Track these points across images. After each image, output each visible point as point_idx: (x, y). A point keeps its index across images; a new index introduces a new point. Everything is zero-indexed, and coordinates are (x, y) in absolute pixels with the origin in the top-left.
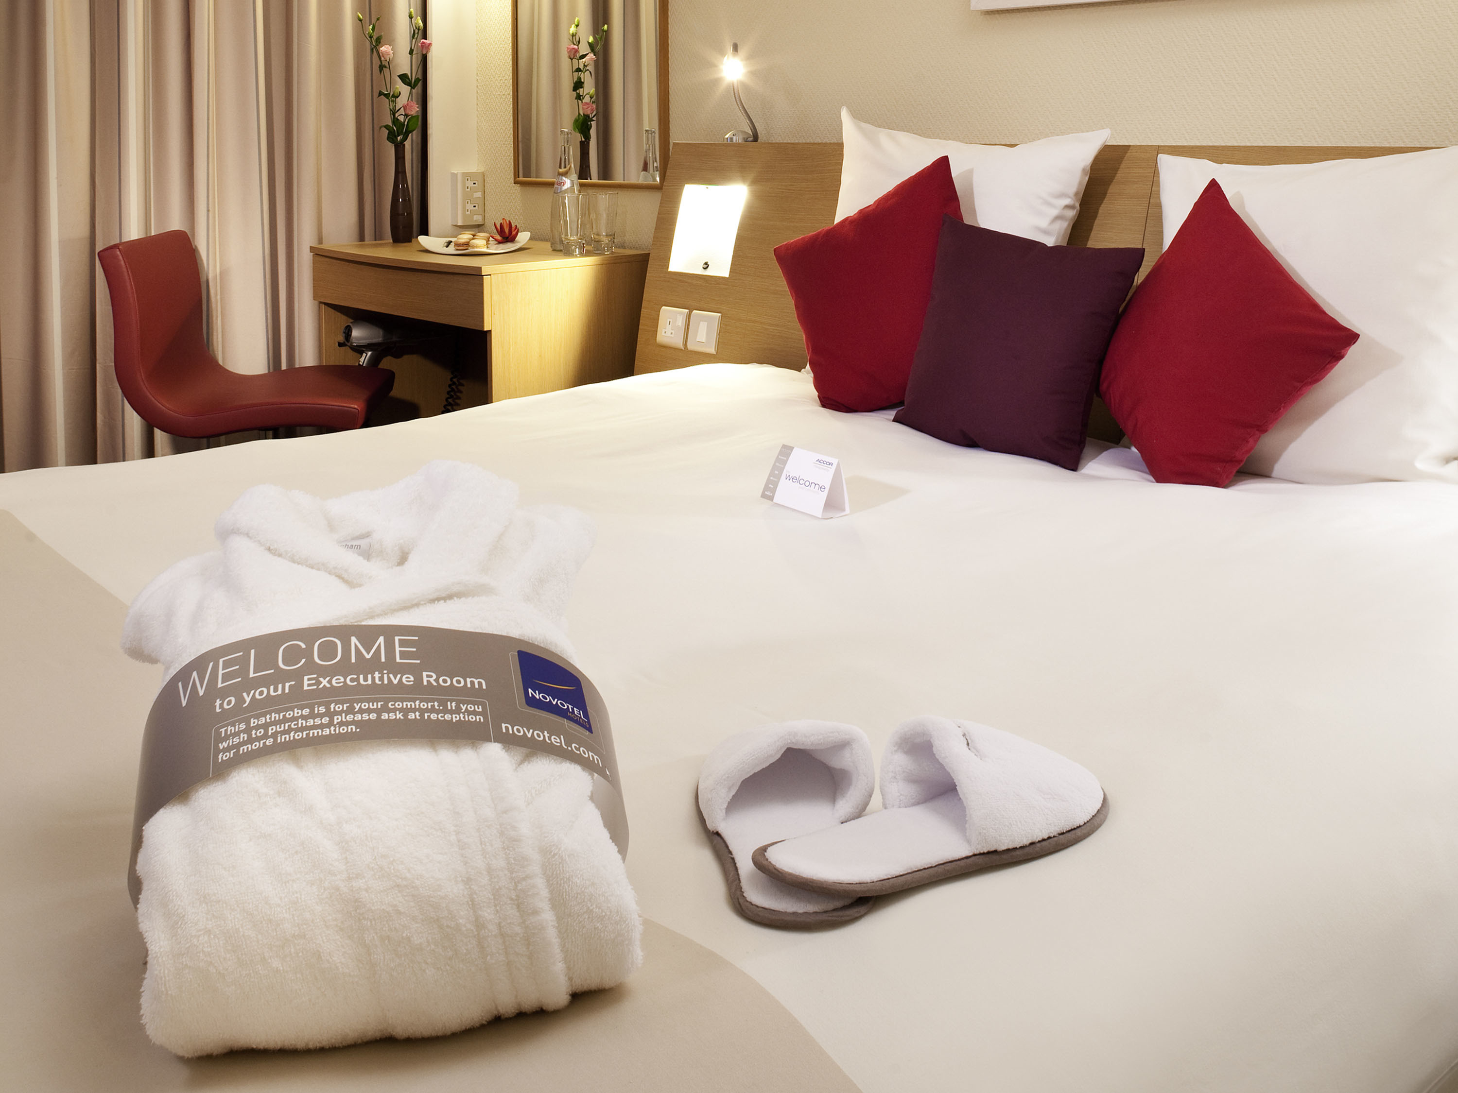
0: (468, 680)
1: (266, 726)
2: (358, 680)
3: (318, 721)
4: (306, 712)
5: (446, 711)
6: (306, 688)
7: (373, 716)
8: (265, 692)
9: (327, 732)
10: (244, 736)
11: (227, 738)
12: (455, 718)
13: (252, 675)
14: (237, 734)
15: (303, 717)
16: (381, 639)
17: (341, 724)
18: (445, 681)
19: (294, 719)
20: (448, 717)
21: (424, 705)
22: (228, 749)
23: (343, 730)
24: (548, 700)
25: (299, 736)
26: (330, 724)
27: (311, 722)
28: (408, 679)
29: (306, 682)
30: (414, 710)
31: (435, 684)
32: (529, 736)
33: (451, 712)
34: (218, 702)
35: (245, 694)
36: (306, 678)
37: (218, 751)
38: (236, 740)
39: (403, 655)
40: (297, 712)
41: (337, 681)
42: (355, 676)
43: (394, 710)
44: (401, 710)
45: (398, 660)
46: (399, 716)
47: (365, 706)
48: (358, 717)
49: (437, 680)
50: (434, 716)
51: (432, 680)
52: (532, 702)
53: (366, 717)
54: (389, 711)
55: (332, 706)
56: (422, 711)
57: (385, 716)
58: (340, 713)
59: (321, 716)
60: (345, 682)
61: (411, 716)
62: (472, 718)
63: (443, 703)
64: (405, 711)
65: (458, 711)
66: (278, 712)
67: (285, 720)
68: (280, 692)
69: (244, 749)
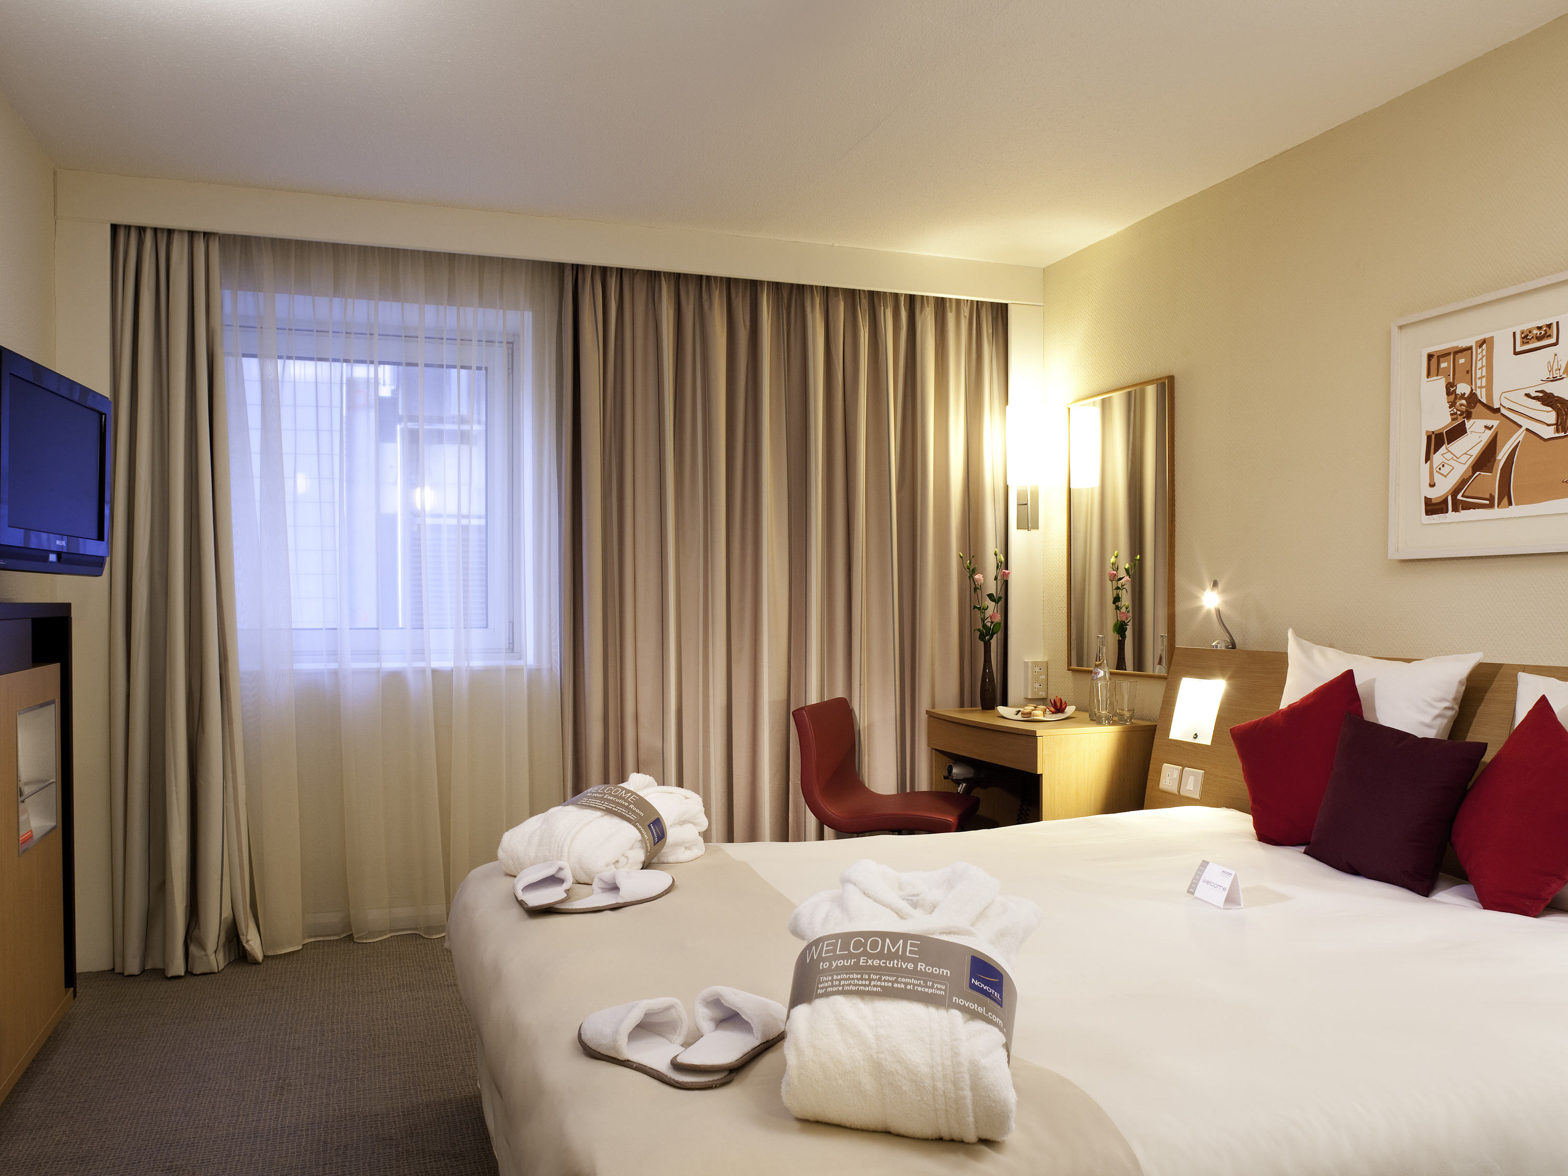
0: (941, 970)
1: (840, 980)
2: (886, 963)
3: (864, 982)
4: (859, 976)
5: (926, 986)
6: (861, 964)
7: (890, 984)
8: (840, 963)
9: (867, 989)
10: (830, 983)
11: (822, 983)
12: (930, 991)
13: (838, 953)
14: (827, 982)
15: (858, 979)
16: (901, 941)
17: (874, 986)
18: (929, 969)
19: (853, 979)
20: (926, 990)
21: (916, 982)
22: (822, 988)
23: (875, 989)
24: (982, 986)
25: (854, 988)
26: (870, 985)
27: (860, 982)
28: (910, 966)
29: (861, 961)
30: (910, 984)
31: (924, 970)
32: (967, 1005)
33: (929, 987)
34: (821, 964)
35: (833, 962)
36: (862, 958)
37: (818, 988)
38: (826, 985)
39: (911, 952)
40: (855, 976)
41: (876, 962)
42: (885, 961)
43: (900, 983)
44: (904, 983)
45: (908, 954)
46: (903, 986)
47: (887, 978)
48: (883, 984)
49: (925, 969)
50: (919, 989)
51: (922, 968)
52: (973, 987)
53: (886, 984)
54: (898, 982)
55: (872, 975)
56: (914, 985)
57: (895, 985)
58: (874, 980)
59: (866, 980)
60: (880, 964)
61: (908, 987)
62: (939, 992)
63: (925, 982)
64: (906, 984)
65: (932, 987)
66: (846, 974)
67: (849, 979)
68: (849, 964)
69: (829, 989)
